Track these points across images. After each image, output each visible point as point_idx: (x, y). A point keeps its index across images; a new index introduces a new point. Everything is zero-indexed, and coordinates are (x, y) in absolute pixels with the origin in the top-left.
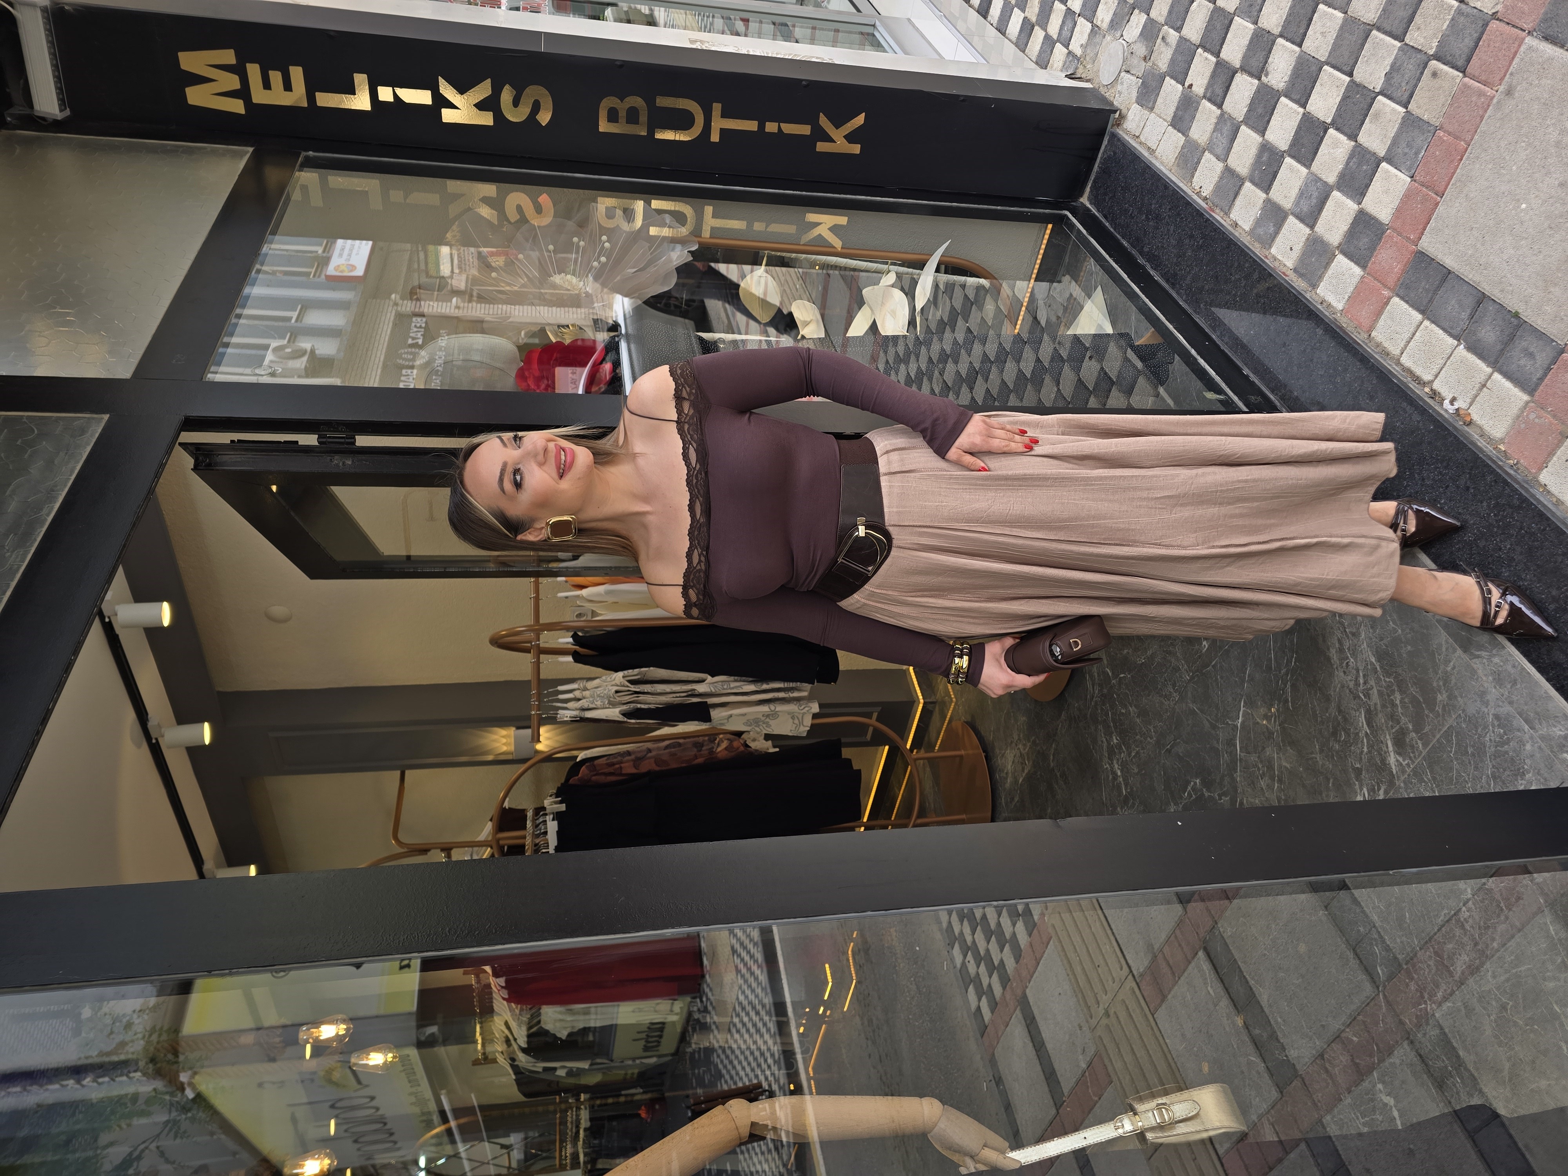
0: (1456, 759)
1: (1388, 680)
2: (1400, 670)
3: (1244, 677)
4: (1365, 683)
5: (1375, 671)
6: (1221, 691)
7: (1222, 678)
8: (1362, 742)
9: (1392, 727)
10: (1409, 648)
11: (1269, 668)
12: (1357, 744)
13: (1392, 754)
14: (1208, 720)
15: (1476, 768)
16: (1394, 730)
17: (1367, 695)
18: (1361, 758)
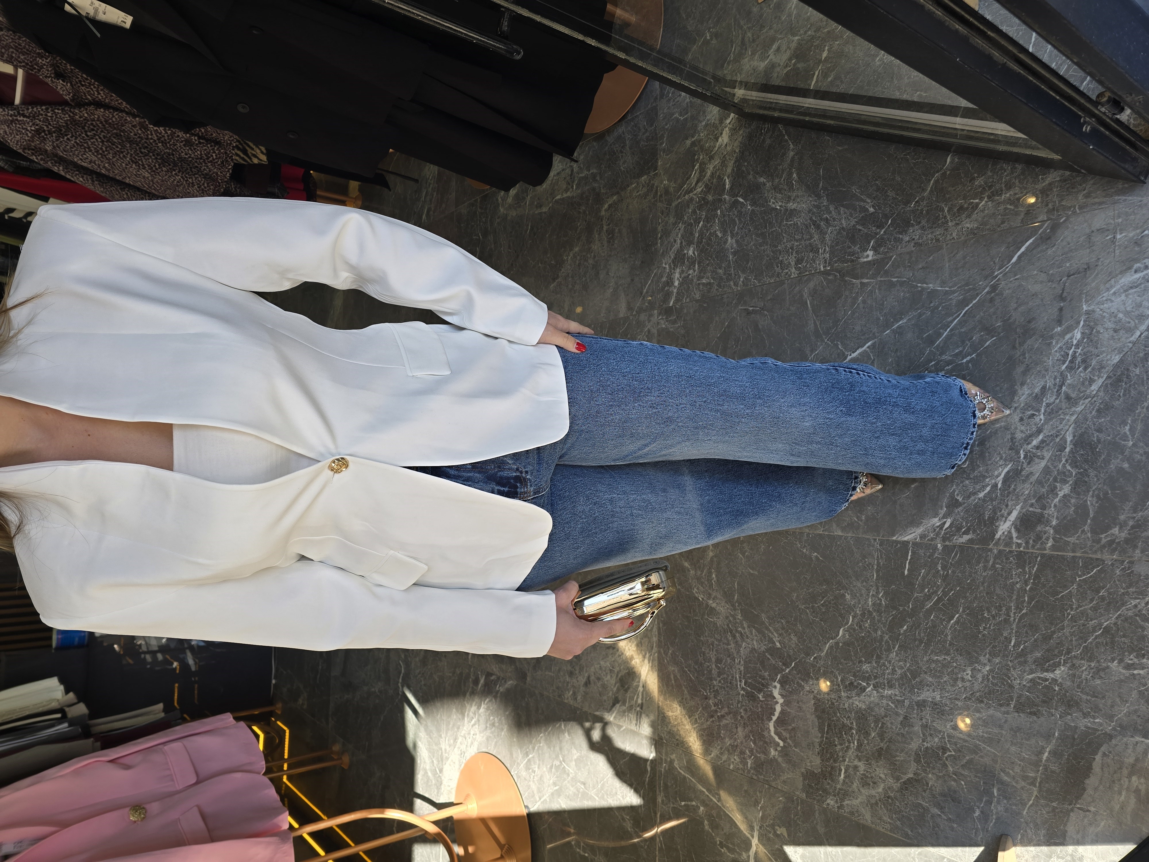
0: (1079, 586)
1: (1069, 468)
2: (1092, 473)
3: (893, 324)
4: (1037, 448)
5: (1062, 449)
6: (853, 313)
7: (864, 302)
8: (984, 487)
9: (1032, 505)
10: (1126, 465)
11: (931, 341)
12: (976, 483)
13: (1008, 524)
14: (815, 323)
15: (1095, 609)
16: (1031, 509)
17: (1030, 458)
18: (969, 497)
